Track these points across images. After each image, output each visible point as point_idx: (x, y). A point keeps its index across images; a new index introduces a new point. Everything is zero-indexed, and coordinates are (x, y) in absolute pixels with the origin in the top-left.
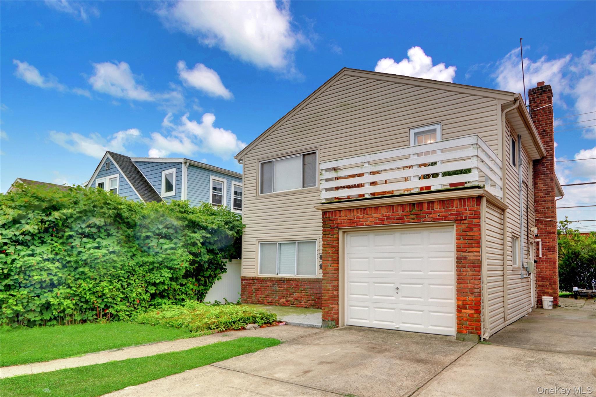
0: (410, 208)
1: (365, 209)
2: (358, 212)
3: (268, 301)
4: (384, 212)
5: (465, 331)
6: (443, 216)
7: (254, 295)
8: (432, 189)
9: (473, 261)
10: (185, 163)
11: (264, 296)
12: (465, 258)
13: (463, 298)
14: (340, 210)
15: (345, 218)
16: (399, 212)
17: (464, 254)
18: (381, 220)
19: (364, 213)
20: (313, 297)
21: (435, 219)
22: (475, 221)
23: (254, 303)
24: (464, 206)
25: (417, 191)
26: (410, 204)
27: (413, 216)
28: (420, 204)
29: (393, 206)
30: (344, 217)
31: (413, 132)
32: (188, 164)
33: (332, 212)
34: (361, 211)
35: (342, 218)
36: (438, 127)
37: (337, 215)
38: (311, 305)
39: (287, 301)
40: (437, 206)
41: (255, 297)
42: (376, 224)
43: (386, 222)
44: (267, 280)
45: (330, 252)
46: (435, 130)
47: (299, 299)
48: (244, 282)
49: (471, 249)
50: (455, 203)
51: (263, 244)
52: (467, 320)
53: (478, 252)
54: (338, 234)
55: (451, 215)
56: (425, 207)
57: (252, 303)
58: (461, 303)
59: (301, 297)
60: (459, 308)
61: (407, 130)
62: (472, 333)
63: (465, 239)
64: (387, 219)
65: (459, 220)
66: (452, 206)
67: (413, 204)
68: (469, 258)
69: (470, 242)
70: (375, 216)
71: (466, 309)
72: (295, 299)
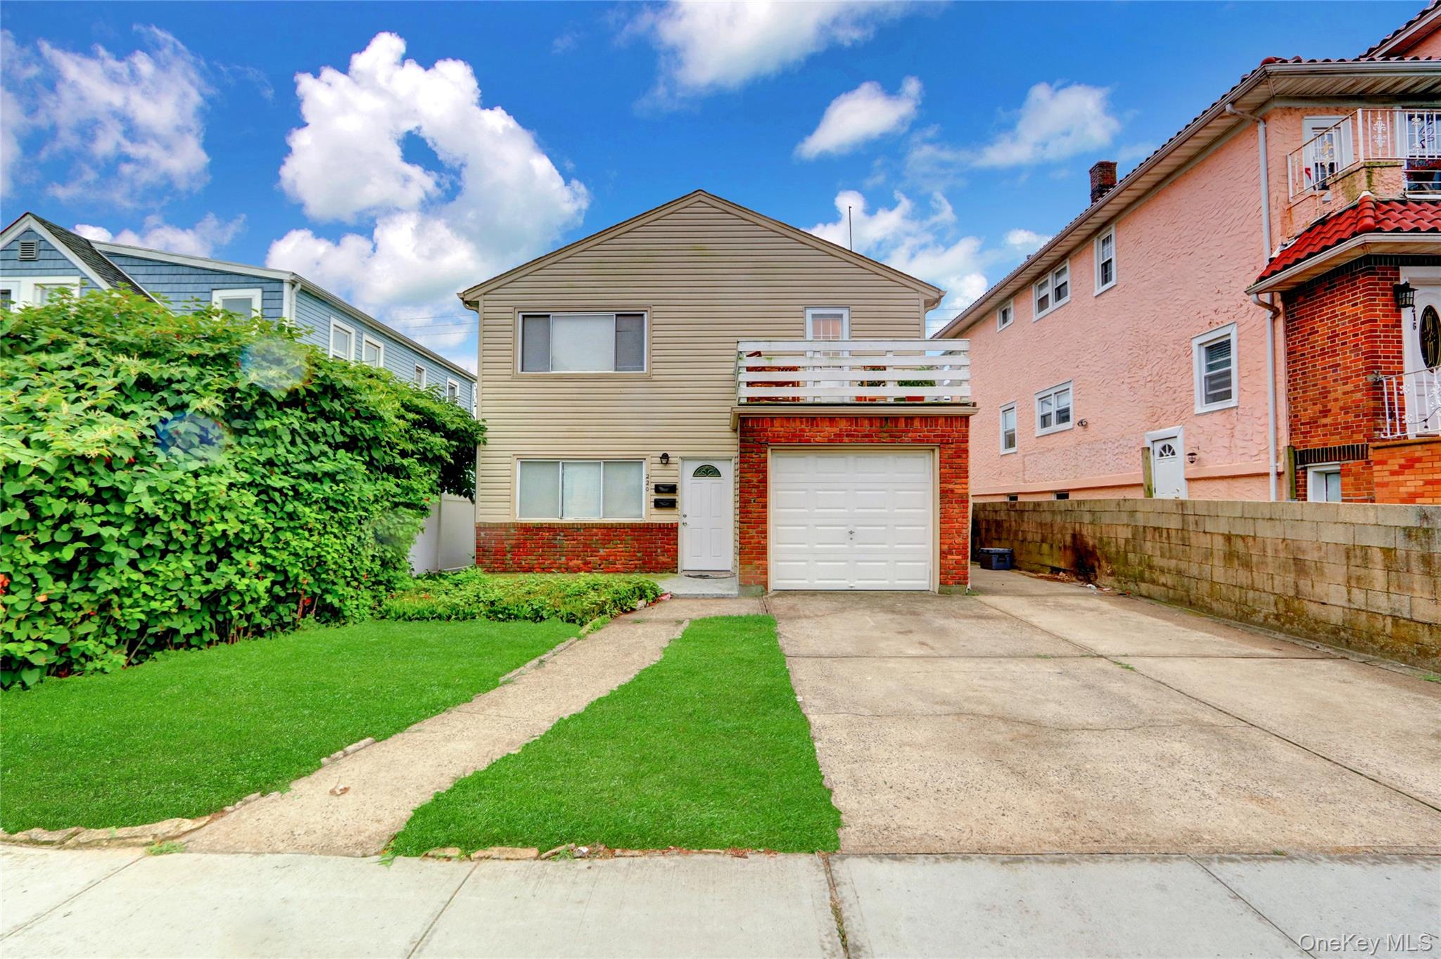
0: (881, 423)
1: (813, 419)
2: (802, 423)
3: (542, 566)
4: (843, 425)
5: (951, 582)
6: (925, 436)
7: (509, 556)
8: (926, 401)
9: (961, 495)
10: (293, 284)
11: (534, 558)
12: (952, 491)
13: (948, 541)
14: (772, 418)
15: (780, 429)
16: (866, 427)
17: (951, 486)
18: (839, 437)
19: (812, 425)
20: (639, 555)
21: (914, 440)
22: (963, 445)
23: (509, 572)
24: (951, 427)
25: (891, 401)
26: (881, 418)
27: (885, 435)
28: (895, 419)
29: (856, 418)
30: (778, 427)
31: (809, 312)
32: (299, 286)
33: (758, 418)
34: (807, 421)
35: (774, 429)
36: (845, 313)
37: (767, 426)
38: (636, 568)
39: (586, 563)
40: (917, 423)
41: (512, 559)
42: (830, 441)
43: (846, 439)
44: (540, 528)
45: (755, 479)
46: (841, 316)
47: (612, 558)
48: (483, 534)
49: (959, 481)
50: (940, 422)
51: (526, 463)
52: (954, 569)
53: (966, 484)
54: (766, 452)
55: (935, 436)
56: (902, 425)
57: (504, 571)
58: (945, 547)
59: (616, 555)
60: (943, 554)
61: (801, 308)
62: (959, 583)
63: (951, 468)
64: (847, 436)
65: (944, 443)
66: (937, 425)
67: (886, 419)
68: (956, 491)
69: (957, 471)
70: (829, 430)
71: (952, 554)
72: (602, 558)
